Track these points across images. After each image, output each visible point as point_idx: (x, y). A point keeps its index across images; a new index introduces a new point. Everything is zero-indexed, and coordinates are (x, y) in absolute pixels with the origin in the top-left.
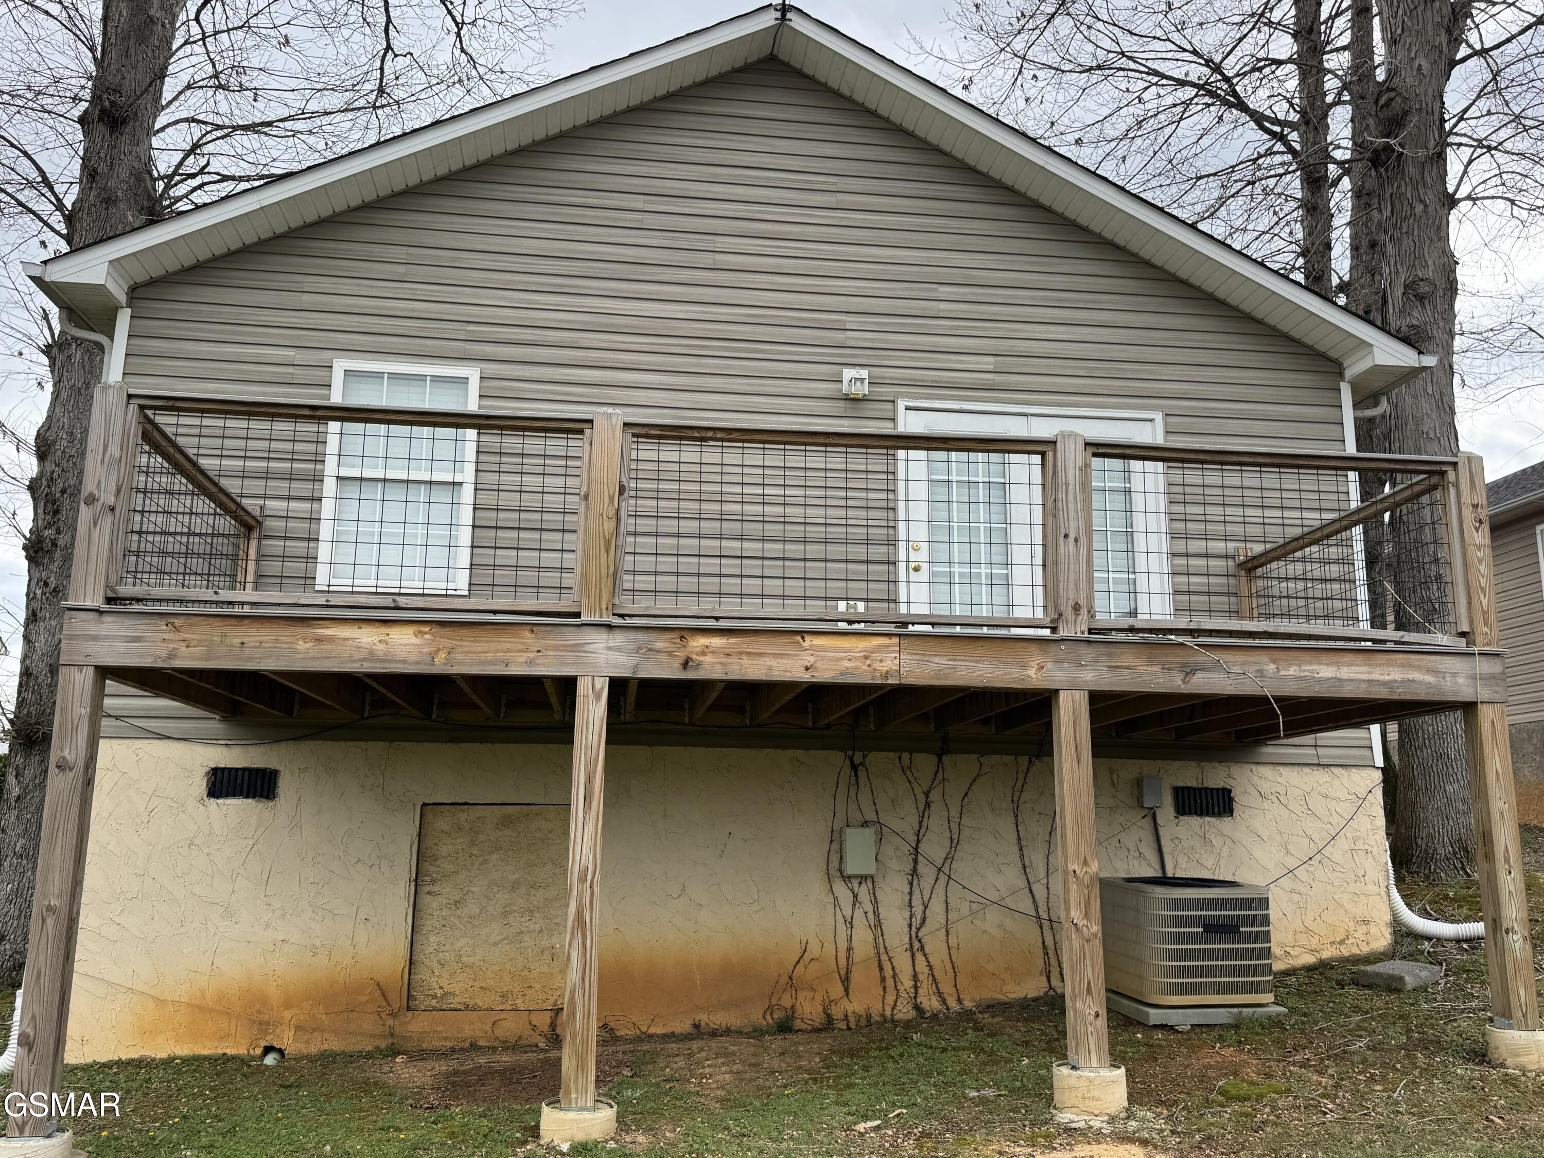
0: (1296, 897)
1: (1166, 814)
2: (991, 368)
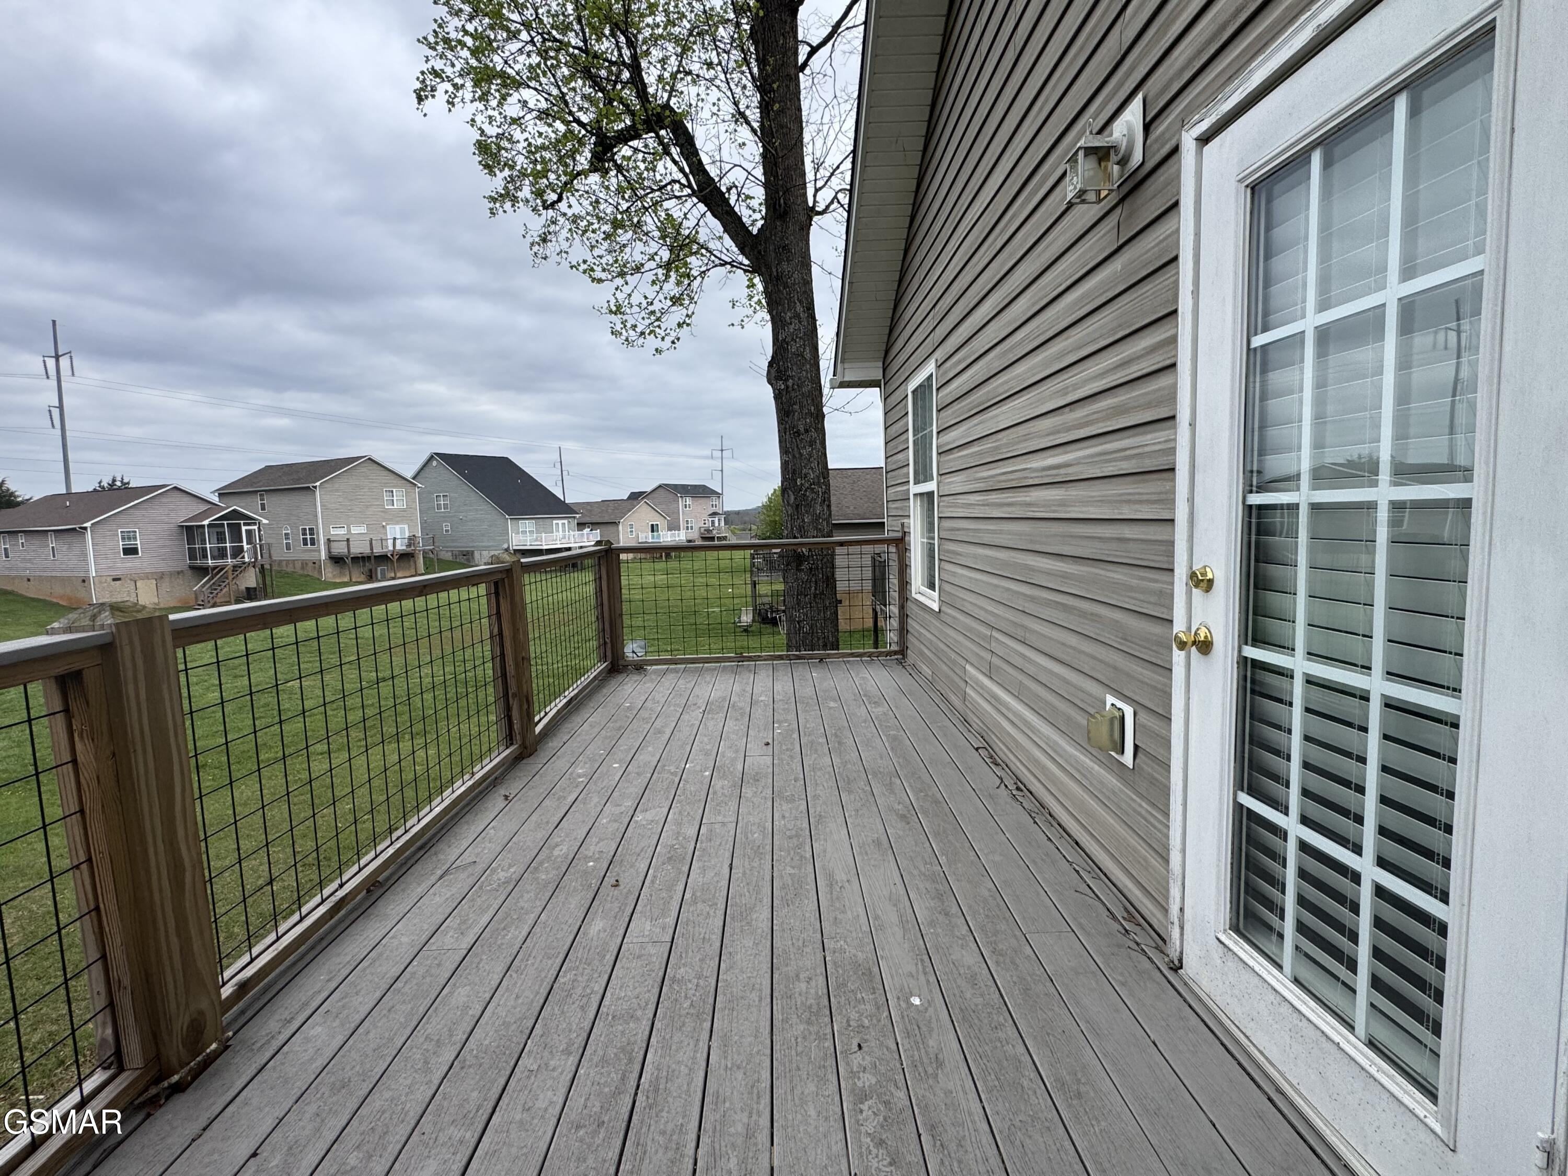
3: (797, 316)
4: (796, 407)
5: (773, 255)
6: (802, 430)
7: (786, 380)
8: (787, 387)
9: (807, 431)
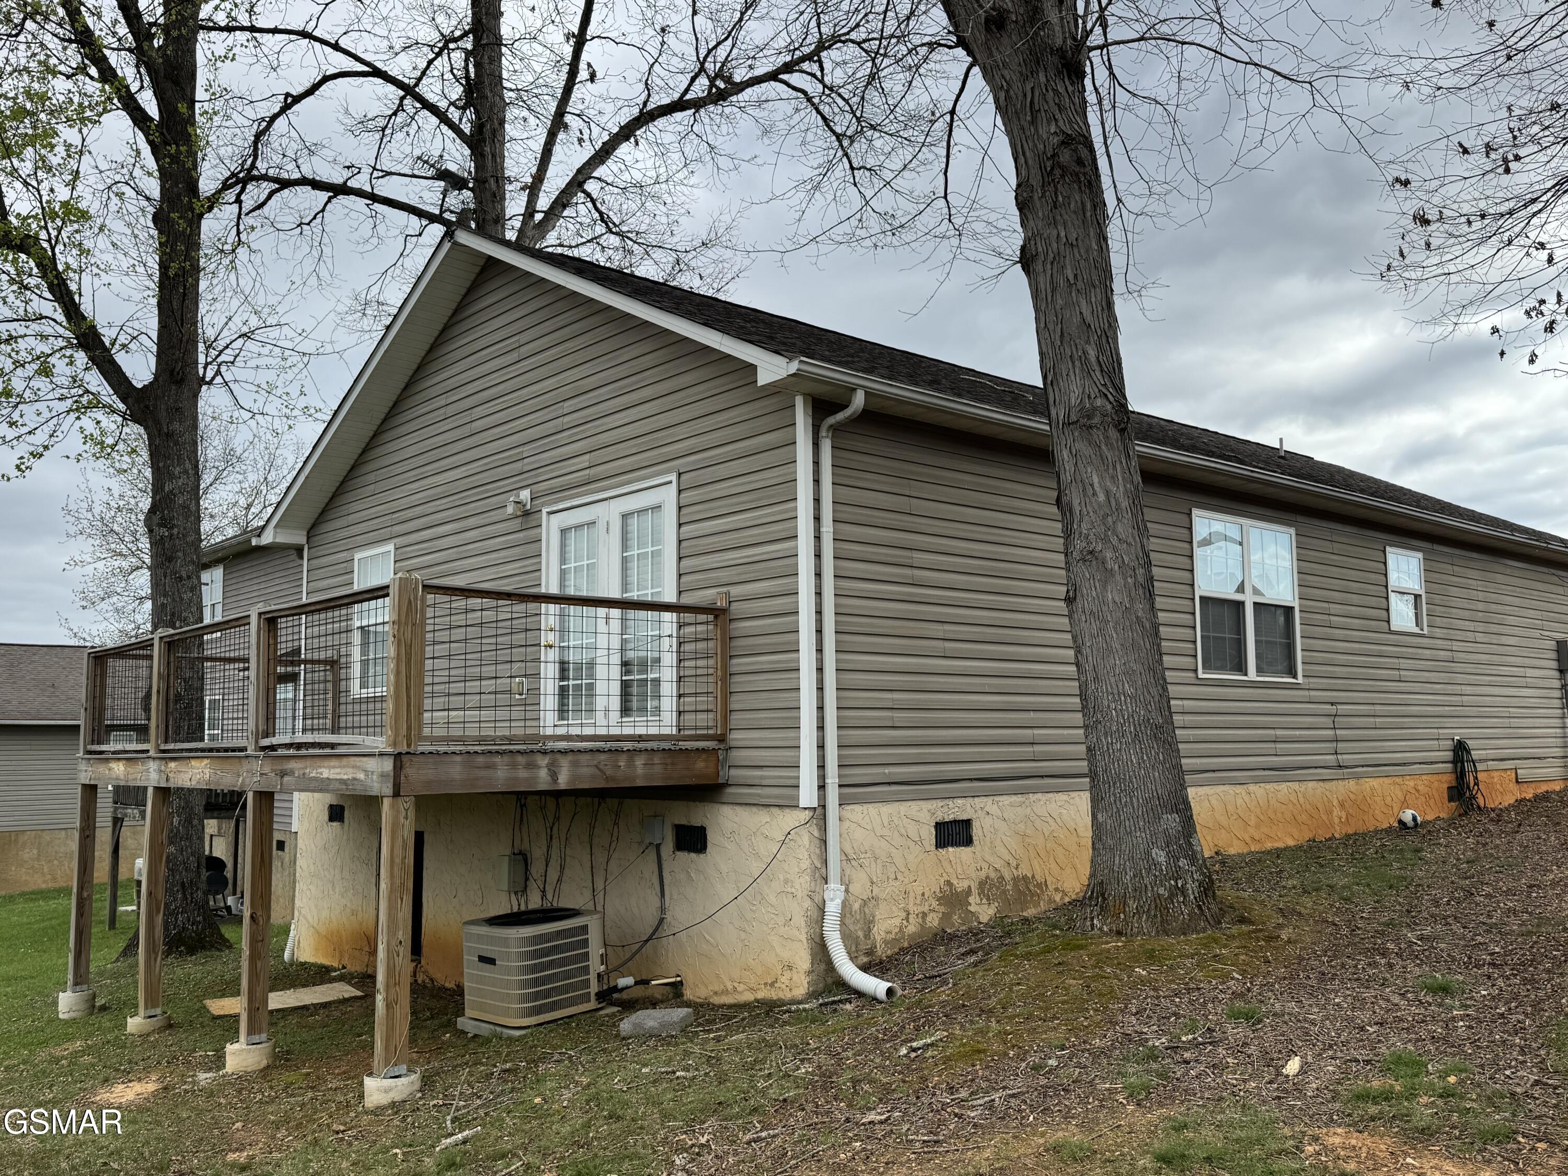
0: (743, 935)
1: (668, 847)
2: (587, 464)
3: (186, 472)
4: (180, 554)
5: (164, 414)
6: (185, 576)
7: (172, 528)
8: (172, 535)
9: (189, 577)
